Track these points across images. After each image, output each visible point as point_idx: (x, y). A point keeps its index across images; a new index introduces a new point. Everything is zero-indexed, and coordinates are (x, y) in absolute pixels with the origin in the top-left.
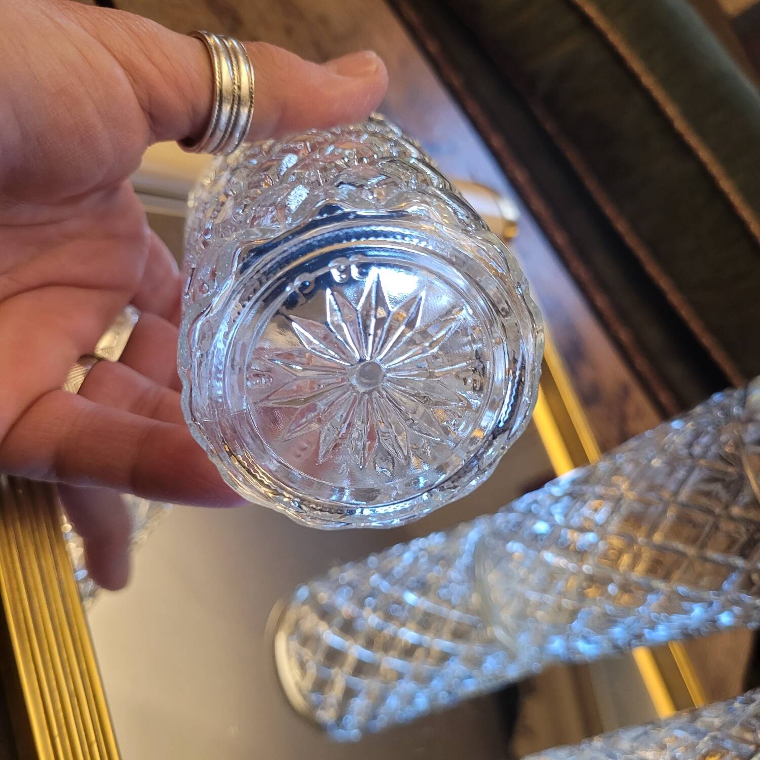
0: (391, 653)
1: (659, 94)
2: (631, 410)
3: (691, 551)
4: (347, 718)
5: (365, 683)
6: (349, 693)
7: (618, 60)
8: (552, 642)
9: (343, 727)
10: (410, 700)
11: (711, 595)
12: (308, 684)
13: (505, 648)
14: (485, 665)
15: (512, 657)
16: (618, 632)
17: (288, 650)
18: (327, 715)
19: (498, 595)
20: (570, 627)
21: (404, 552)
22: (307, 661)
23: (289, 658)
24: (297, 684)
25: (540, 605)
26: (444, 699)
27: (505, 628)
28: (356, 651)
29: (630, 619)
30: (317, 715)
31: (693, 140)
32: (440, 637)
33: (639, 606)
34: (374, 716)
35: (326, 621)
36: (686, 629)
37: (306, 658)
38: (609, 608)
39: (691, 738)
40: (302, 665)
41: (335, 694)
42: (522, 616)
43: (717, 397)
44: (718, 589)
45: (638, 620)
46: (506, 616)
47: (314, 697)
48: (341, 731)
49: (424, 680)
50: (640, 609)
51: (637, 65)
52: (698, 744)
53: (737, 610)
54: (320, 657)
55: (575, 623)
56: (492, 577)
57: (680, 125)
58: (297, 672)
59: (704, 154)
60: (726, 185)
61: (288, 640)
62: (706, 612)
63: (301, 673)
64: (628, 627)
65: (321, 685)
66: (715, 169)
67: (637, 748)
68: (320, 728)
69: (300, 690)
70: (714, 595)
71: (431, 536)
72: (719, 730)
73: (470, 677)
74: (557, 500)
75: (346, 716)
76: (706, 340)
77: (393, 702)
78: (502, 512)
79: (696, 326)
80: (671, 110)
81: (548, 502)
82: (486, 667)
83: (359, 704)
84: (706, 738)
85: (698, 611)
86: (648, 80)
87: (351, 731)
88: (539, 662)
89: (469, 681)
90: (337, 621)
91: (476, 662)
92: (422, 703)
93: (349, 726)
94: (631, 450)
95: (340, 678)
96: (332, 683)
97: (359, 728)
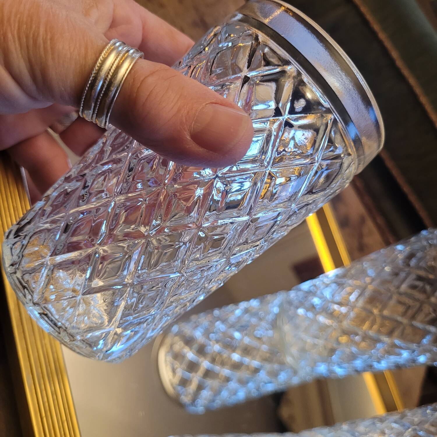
0: (226, 367)
1: (388, 44)
2: (365, 231)
3: (405, 321)
4: (198, 401)
5: (209, 382)
6: (200, 387)
7: (366, 23)
8: (320, 366)
9: (195, 406)
10: (235, 393)
11: (414, 346)
12: (176, 380)
13: (291, 367)
14: (279, 377)
15: (295, 372)
16: (358, 363)
17: (166, 361)
18: (186, 399)
19: (289, 338)
20: (331, 359)
21: (236, 309)
22: (177, 368)
23: (166, 366)
24: (170, 380)
25: (315, 345)
26: (254, 394)
27: (293, 357)
28: (205, 364)
29: (366, 357)
30: (181, 398)
31: (406, 72)
32: (255, 360)
33: (372, 350)
34: (213, 401)
35: (188, 346)
36: (398, 364)
37: (176, 366)
38: (354, 349)
39: (401, 429)
40: (174, 371)
41: (192, 387)
42: (303, 350)
43: (424, 233)
44: (419, 343)
45: (370, 357)
46: (294, 350)
47: (179, 388)
48: (193, 407)
49: (243, 383)
50: (372, 351)
51: (376, 27)
52: (405, 432)
53: (428, 355)
54: (184, 366)
55: (334, 357)
56: (287, 328)
57: (399, 63)
58: (170, 374)
59: (412, 81)
60: (423, 100)
61: (166, 355)
62: (411, 355)
63: (173, 374)
64: (365, 361)
65: (184, 382)
66: (418, 90)
67: (369, 432)
68: (181, 405)
69: (172, 384)
70: (417, 346)
71: (252, 301)
72: (418, 425)
73: (270, 382)
74: (327, 286)
75: (198, 400)
76: (406, 189)
77: (225, 394)
78: (294, 290)
79: (401, 180)
80: (395, 54)
81: (322, 287)
82: (280, 378)
83: (206, 394)
84: (410, 430)
85: (405, 354)
86: (382, 36)
87: (200, 408)
88: (311, 376)
89: (269, 385)
90: (195, 346)
91: (274, 374)
92: (241, 395)
93: (199, 405)
94: (372, 260)
95: (196, 378)
96: (191, 381)
97: (204, 406)
